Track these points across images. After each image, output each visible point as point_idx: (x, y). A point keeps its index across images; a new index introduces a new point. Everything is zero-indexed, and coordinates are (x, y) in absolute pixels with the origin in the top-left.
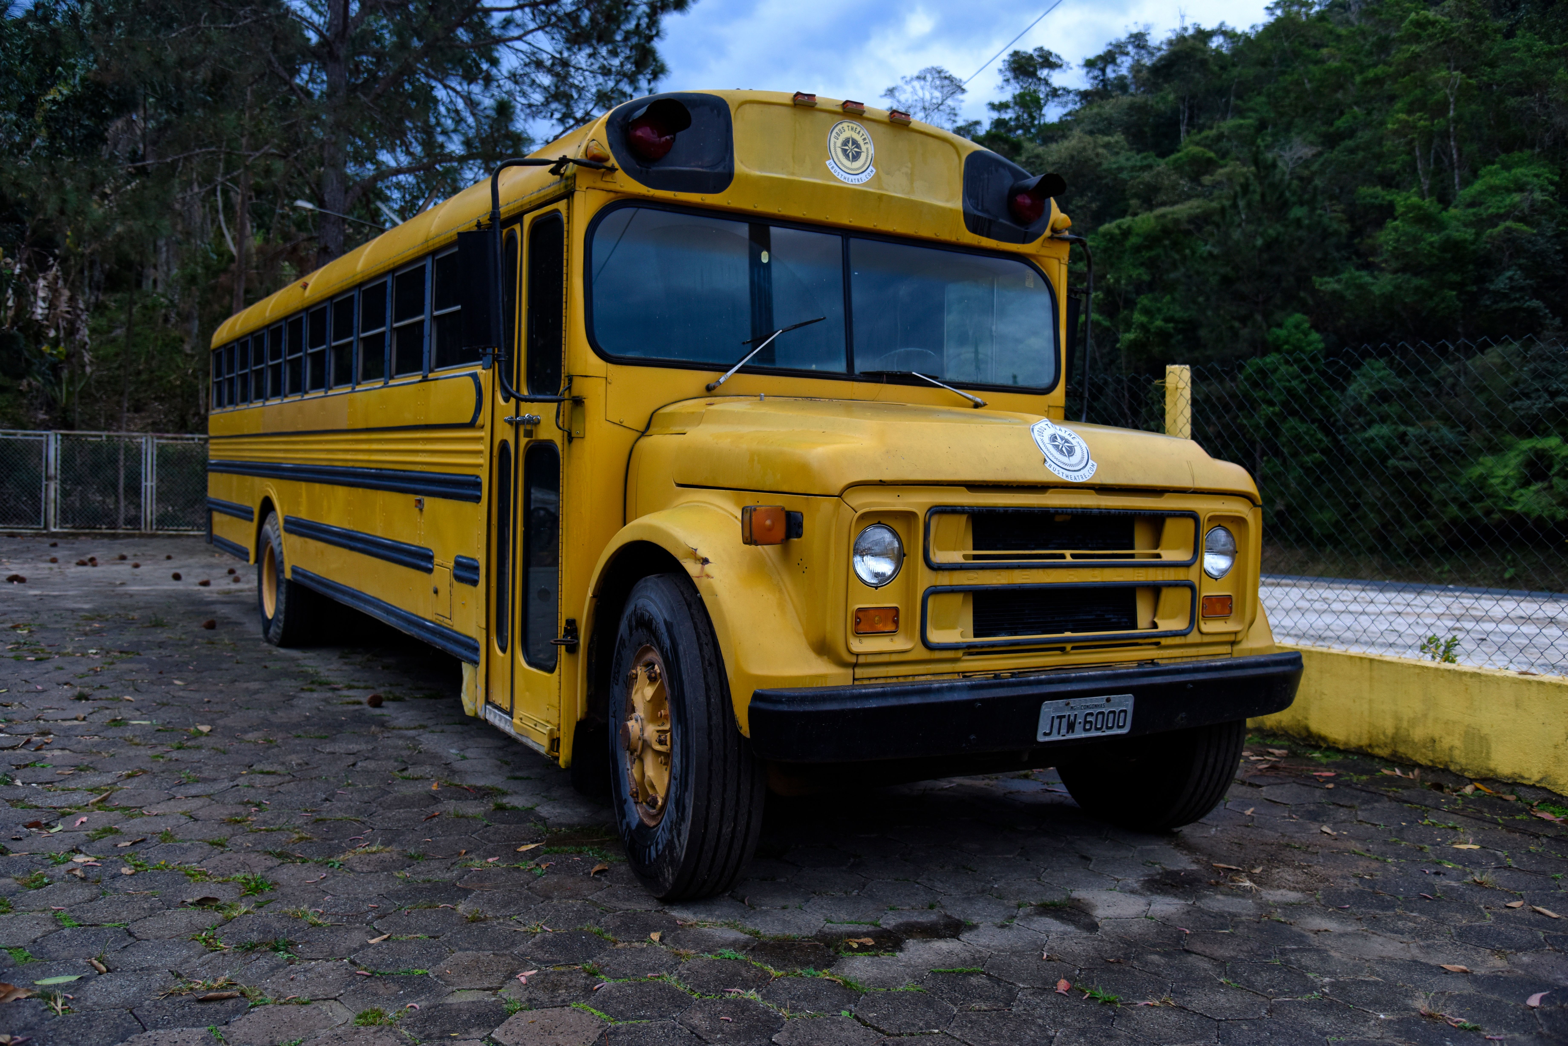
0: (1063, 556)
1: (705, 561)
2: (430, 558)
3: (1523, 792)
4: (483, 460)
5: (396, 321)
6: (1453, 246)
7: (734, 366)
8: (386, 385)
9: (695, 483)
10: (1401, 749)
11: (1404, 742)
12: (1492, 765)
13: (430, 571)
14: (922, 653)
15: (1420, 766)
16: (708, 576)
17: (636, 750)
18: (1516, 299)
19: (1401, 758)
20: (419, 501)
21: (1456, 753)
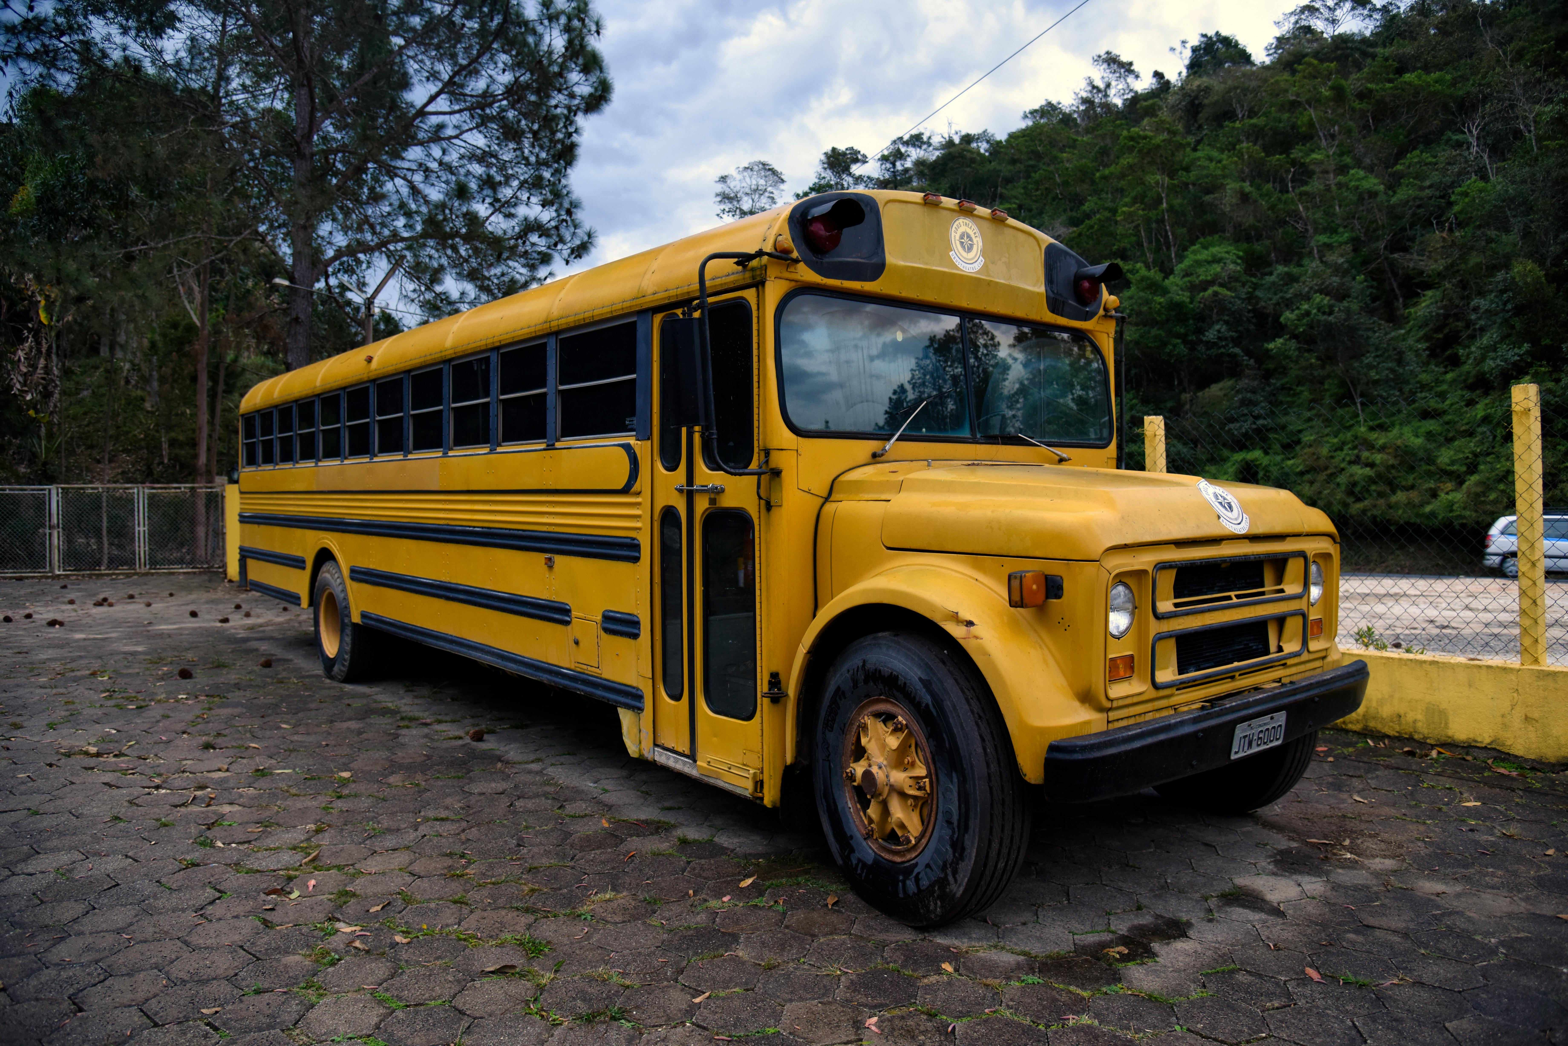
0: (1229, 598)
1: (970, 623)
2: (567, 612)
3: (1476, 753)
4: (643, 524)
5: (502, 394)
6: (1176, 307)
7: (893, 435)
8: (492, 451)
9: (908, 547)
10: (1372, 724)
11: (1374, 718)
12: (1450, 733)
13: (567, 623)
14: (1153, 693)
15: (1388, 737)
16: (976, 637)
17: (880, 794)
18: (1223, 347)
19: (1372, 731)
20: (550, 559)
21: (1419, 725)
